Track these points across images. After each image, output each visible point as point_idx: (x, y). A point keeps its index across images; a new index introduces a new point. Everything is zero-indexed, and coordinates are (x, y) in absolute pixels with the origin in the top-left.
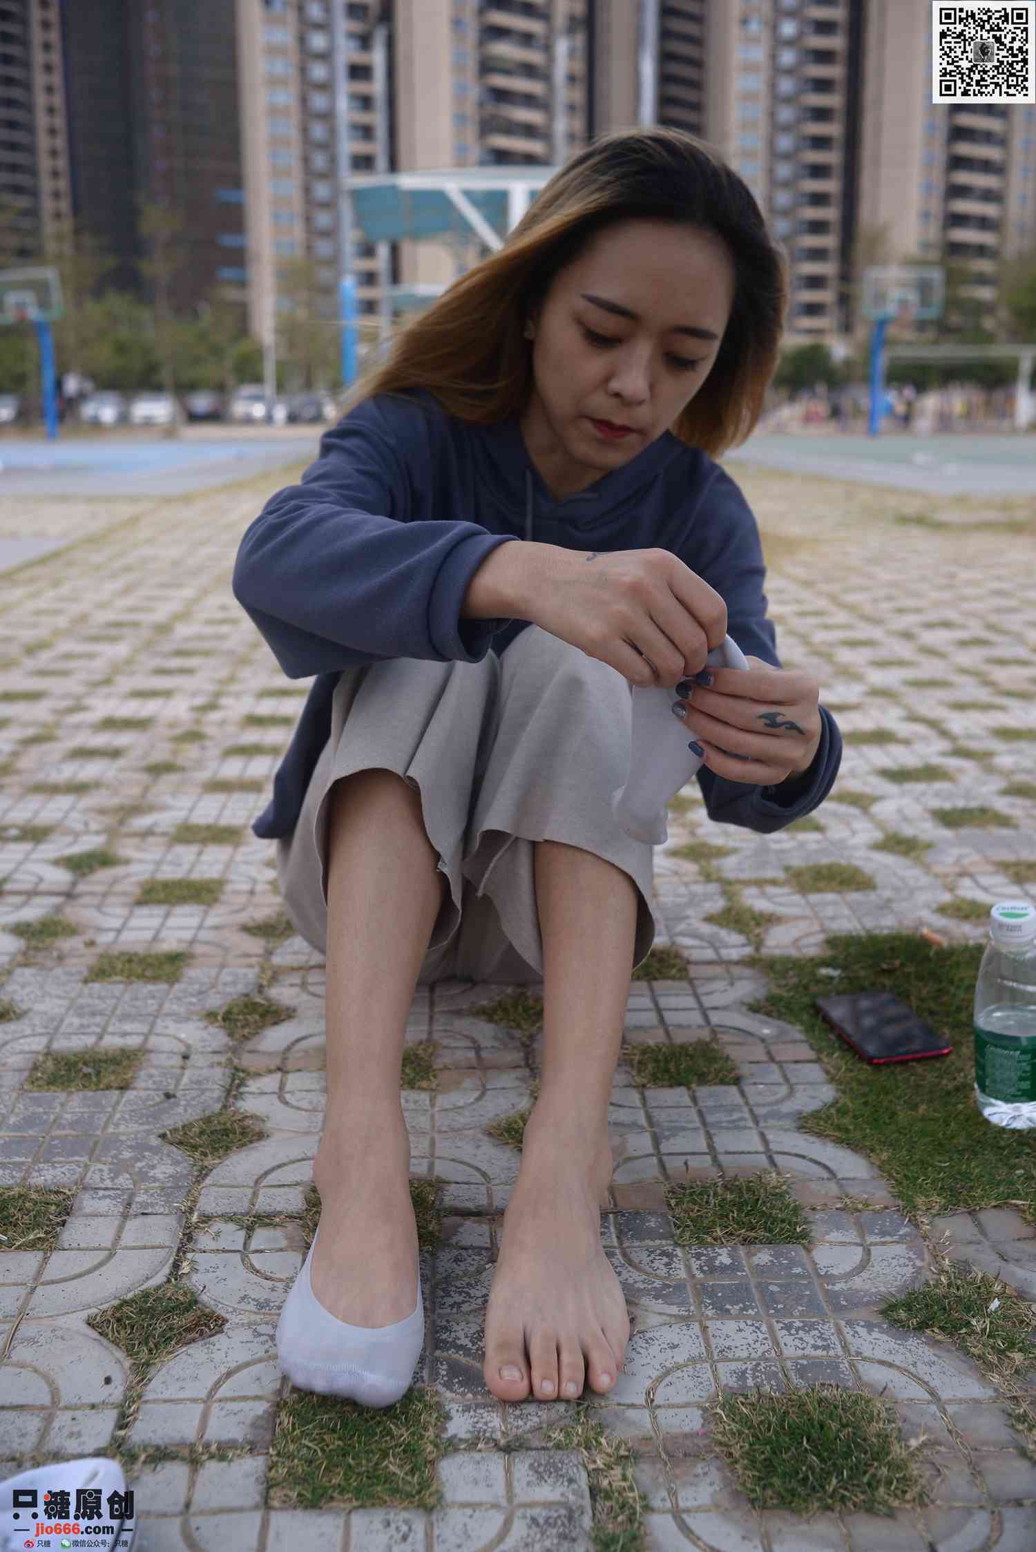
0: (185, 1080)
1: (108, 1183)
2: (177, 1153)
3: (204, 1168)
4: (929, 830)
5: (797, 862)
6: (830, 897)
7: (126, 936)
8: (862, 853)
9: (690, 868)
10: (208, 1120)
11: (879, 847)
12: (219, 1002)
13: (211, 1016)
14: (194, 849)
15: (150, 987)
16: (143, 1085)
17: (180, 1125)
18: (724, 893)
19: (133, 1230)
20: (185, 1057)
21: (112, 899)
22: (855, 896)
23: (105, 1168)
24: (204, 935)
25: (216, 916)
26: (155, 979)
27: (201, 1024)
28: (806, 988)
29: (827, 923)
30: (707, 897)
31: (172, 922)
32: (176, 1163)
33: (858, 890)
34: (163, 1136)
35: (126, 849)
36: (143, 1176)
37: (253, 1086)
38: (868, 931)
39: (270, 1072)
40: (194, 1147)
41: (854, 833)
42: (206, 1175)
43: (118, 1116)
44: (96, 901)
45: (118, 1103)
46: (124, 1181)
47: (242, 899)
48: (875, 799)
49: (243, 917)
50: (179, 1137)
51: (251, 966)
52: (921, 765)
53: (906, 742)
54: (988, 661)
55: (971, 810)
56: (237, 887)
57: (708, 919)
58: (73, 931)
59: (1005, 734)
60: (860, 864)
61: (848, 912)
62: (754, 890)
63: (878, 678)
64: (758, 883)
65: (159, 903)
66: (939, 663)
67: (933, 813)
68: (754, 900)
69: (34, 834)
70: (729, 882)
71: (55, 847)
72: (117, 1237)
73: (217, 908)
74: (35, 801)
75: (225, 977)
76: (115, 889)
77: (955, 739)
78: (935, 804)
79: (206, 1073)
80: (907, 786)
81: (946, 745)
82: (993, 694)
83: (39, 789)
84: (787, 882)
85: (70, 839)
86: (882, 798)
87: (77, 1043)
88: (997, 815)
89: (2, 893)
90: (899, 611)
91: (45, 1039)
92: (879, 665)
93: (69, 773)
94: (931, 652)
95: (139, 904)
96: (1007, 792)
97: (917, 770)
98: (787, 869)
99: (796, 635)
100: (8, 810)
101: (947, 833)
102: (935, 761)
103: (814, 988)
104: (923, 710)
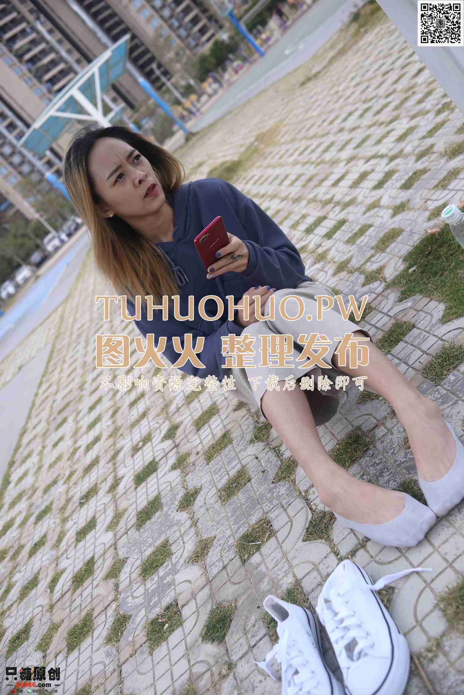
0: (263, 464)
1: (272, 506)
2: (281, 483)
3: (292, 481)
4: (404, 195)
5: (374, 243)
6: (393, 245)
7: (205, 442)
8: (391, 221)
9: (344, 274)
10: (280, 468)
11: (394, 215)
12: (250, 436)
13: (252, 441)
14: (196, 401)
15: (227, 449)
16: (254, 475)
17: (274, 476)
18: (361, 273)
19: (291, 511)
20: (257, 458)
21: (189, 437)
22: (400, 238)
23: (267, 503)
24: (225, 422)
25: (223, 414)
26: (225, 446)
27: (252, 445)
28: (410, 280)
29: (399, 255)
30: (357, 278)
31: (213, 427)
32: (284, 486)
33: (399, 235)
34: (273, 482)
35: (178, 419)
37: (283, 449)
38: (413, 246)
40: (284, 478)
41: (382, 217)
42: (295, 481)
43: (256, 488)
44: (185, 441)
45: (252, 486)
46: (275, 502)
48: (379, 200)
49: (231, 407)
50: (277, 479)
51: (248, 418)
52: (383, 175)
53: (373, 171)
54: (374, 115)
55: (411, 177)
56: (220, 400)
57: (363, 285)
58: (188, 454)
59: (401, 138)
60: (392, 226)
61: (402, 246)
62: (369, 264)
63: (344, 155)
64: (368, 260)
65: (204, 425)
66: (359, 131)
67: (401, 188)
68: (372, 267)
69: (147, 439)
70: (360, 268)
71: (157, 437)
72: (289, 516)
73: (221, 412)
74: (136, 430)
75: (244, 428)
76: (187, 433)
77: (386, 155)
78: (399, 184)
79: (267, 457)
80: (385, 186)
81: (385, 161)
82: (386, 126)
83: (133, 425)
84: (376, 252)
85: (158, 431)
86: (381, 197)
87: (224, 481)
88: (420, 171)
89: (157, 463)
90: (331, 123)
91: (214, 488)
92: (341, 150)
93: (135, 413)
94: (353, 129)
95: (198, 430)
96: (418, 160)
97: (384, 177)
98: (372, 248)
99: (306, 163)
100: (132, 439)
101: (410, 191)
102: (387, 169)
103: (412, 278)
104: (369, 154)
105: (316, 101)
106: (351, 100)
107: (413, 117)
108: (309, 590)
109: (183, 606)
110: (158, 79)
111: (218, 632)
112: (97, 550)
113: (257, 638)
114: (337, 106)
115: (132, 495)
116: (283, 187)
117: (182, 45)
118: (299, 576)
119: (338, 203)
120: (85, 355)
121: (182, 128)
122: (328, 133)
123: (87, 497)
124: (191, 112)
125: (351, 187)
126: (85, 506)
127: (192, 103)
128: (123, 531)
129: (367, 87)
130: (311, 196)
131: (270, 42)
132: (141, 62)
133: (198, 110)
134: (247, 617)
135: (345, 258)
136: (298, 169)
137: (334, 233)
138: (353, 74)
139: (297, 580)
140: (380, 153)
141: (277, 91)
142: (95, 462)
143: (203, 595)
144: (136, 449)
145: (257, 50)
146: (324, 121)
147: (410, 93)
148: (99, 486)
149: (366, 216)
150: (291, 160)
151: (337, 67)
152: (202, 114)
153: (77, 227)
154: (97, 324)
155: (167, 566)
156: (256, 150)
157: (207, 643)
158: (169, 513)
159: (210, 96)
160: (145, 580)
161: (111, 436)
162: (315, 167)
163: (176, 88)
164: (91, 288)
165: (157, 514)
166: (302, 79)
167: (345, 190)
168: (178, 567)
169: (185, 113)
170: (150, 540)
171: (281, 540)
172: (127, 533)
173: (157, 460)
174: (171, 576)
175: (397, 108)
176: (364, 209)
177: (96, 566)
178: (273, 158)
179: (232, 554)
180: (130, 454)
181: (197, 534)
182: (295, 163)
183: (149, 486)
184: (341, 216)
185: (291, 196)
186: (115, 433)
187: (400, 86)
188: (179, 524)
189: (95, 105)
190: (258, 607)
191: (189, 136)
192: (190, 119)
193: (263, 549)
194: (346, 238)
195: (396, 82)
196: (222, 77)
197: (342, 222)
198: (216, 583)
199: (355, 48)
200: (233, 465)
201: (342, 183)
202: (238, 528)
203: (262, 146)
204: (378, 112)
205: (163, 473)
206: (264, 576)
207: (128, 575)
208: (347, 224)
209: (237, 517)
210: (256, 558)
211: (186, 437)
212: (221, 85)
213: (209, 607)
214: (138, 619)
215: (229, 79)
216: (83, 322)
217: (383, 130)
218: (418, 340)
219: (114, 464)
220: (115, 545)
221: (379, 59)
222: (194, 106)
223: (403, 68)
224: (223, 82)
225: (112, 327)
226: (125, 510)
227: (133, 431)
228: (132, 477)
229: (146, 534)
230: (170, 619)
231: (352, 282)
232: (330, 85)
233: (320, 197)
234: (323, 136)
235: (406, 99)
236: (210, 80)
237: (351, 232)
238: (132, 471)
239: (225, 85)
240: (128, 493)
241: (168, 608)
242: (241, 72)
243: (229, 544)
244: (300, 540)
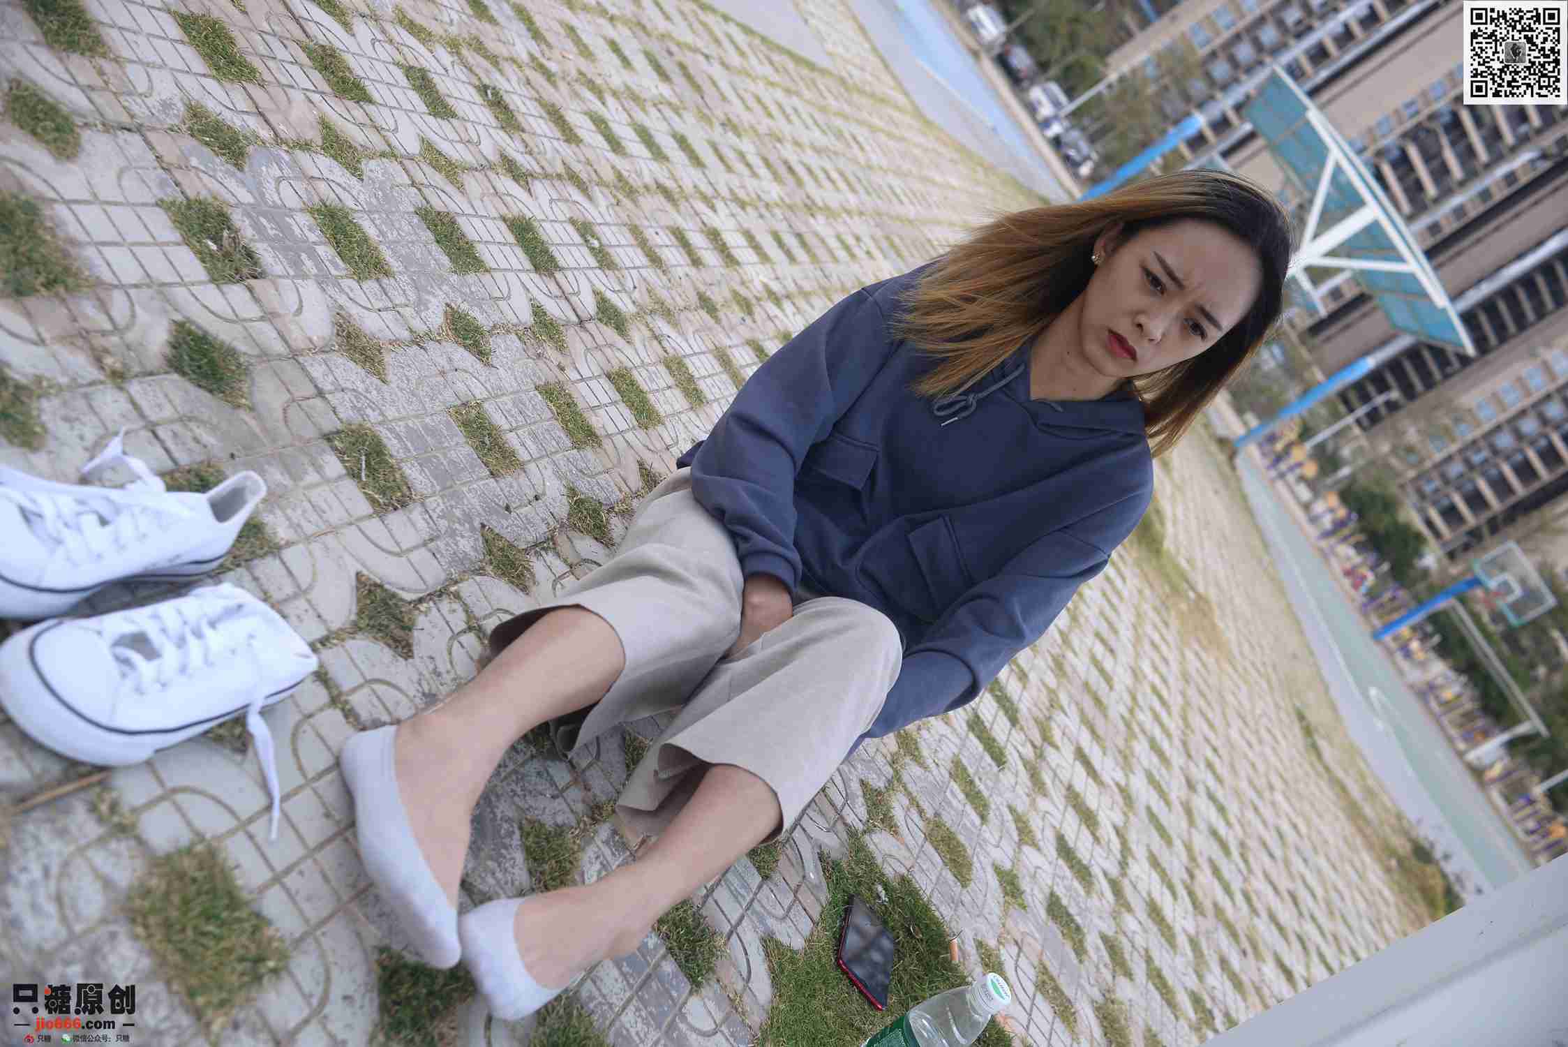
0: (523, 510)
1: (435, 517)
2: (481, 544)
3: (482, 568)
4: (1036, 898)
5: (948, 819)
6: (937, 859)
7: (582, 387)
8: (986, 862)
10: (511, 546)
11: (998, 870)
12: (584, 490)
13: (572, 492)
14: (670, 381)
15: (563, 436)
16: (502, 485)
17: (497, 531)
18: (889, 781)
19: (421, 556)
20: (537, 498)
21: (598, 354)
22: (949, 876)
23: (442, 506)
24: (618, 440)
25: (637, 438)
26: (569, 433)
27: (565, 491)
28: (860, 883)
29: (916, 869)
30: (879, 772)
31: (612, 410)
32: (475, 548)
33: (955, 875)
34: (483, 526)
35: (638, 333)
36: (452, 533)
37: (550, 557)
38: (930, 901)
39: (565, 561)
40: (490, 552)
41: (998, 846)
42: (481, 574)
43: (475, 486)
44: (590, 344)
45: (481, 479)
46: (443, 524)
47: (659, 445)
48: (1034, 845)
49: (648, 458)
50: (490, 536)
51: (621, 491)
52: (1085, 862)
53: (1097, 839)
54: (1211, 861)
55: (1073, 921)
56: (665, 435)
57: (863, 783)
58: (561, 347)
59: (1154, 911)
60: (977, 865)
61: (934, 878)
62: (906, 802)
63: (1138, 785)
64: (913, 801)
65: (618, 390)
66: (1184, 824)
67: (1052, 894)
68: (898, 806)
69: (604, 259)
70: (899, 780)
71: (604, 282)
72: (410, 550)
73: (641, 434)
74: (625, 238)
75: (602, 479)
76: (608, 351)
77: (1124, 874)
78: (1060, 891)
79: (537, 520)
80: (1061, 862)
81: (1114, 871)
82: (1183, 882)
83: (635, 231)
84: (927, 821)
85: (617, 288)
86: (1039, 849)
87: (499, 420)
88: (1081, 941)
89: (551, 275)
90: (1210, 766)
91: (485, 394)
92: (1151, 779)
93: (661, 240)
94: (1189, 812)
95: (609, 376)
96: (1105, 939)
97: (1079, 862)
98: (937, 814)
99: (1134, 699)
100: (606, 224)
101: (1043, 913)
102: (1096, 871)
103: (863, 889)
104: (1132, 837)
105: (1261, 741)
106: (1250, 815)
107: (1194, 943)
108: (257, 573)
109: (250, 289)
110: (1365, 398)
111: (192, 359)
112: (385, 112)
113: (170, 444)
114: (1244, 785)
115: (492, 208)
116: (1090, 640)
117: (1428, 464)
118: (287, 554)
119: (1040, 756)
120: (797, 143)
121: (1250, 433)
122: (1189, 756)
123: (497, 103)
124: (1278, 459)
125: (1070, 788)
126: (478, 99)
127: (1300, 465)
128: (419, 177)
129: (1271, 856)
130: (1064, 699)
131: (1399, 657)
132: (1408, 367)
133: (1282, 476)
134: (214, 429)
135: (925, 752)
136: (1123, 678)
137: (979, 738)
138: (1303, 828)
139: (280, 548)
140: (1130, 860)
141: (1295, 656)
142: (570, 136)
143: (267, 334)
144: (585, 230)
145: (1388, 626)
146: (1215, 750)
147: (1246, 945)
148: (516, 135)
149: (1006, 811)
150: (1146, 667)
151: (1325, 796)
152: (1272, 481)
153: (1072, 164)
154: (859, 180)
155: (336, 267)
156: (1175, 591)
157: (170, 332)
158: (445, 287)
159: (1306, 507)
160: (312, 211)
161: (620, 177)
162: (1123, 717)
163: (1337, 435)
164: (938, 178)
165: (445, 260)
166: (1313, 717)
167: (1065, 775)
168: (331, 290)
169: (1279, 446)
170: (392, 235)
171: (365, 525)
172: (413, 184)
173: (558, 275)
174: (315, 271)
175: (1218, 911)
176: (1020, 809)
177: (351, 104)
178: (1155, 627)
179: (346, 413)
180: (577, 216)
181: (395, 342)
182: (1136, 673)
183: (507, 249)
184: (1012, 757)
185: (1070, 655)
186: (625, 188)
187: (1263, 926)
188: (420, 305)
189: (1332, 253)
190: (232, 456)
191: (1229, 447)
192: (1264, 455)
193: (349, 486)
194: (965, 761)
195: (1273, 918)
196: (1345, 539)
197: (999, 759)
198: (289, 370)
199: (1359, 841)
200: (529, 443)
201: (1080, 770)
202: (398, 437)
203: (1183, 606)
204: (1216, 871)
205: (530, 285)
206: (296, 478)
207: (326, 174)
208: (995, 769)
209: (421, 437)
210: (333, 465)
211: (598, 347)
212: (1326, 535)
213: (241, 346)
214: (232, 184)
215: (1336, 555)
216: (868, 148)
217: (1178, 874)
218: (736, 883)
219: (559, 176)
220: (390, 154)
221: (1326, 891)
222: (1291, 469)
223: (1300, 938)
224: (1332, 540)
225: (848, 212)
226: (461, 188)
227: (625, 229)
228: (529, 215)
229: (407, 228)
230: (227, 255)
231: (873, 760)
232: (1288, 776)
233: (1059, 717)
234: (1184, 744)
235: (1234, 935)
236: (1342, 512)
237: (977, 772)
238: (540, 216)
239: (1324, 544)
240: (496, 200)
241: (250, 255)
242: (1347, 582)
243: (369, 411)
244: (360, 568)
